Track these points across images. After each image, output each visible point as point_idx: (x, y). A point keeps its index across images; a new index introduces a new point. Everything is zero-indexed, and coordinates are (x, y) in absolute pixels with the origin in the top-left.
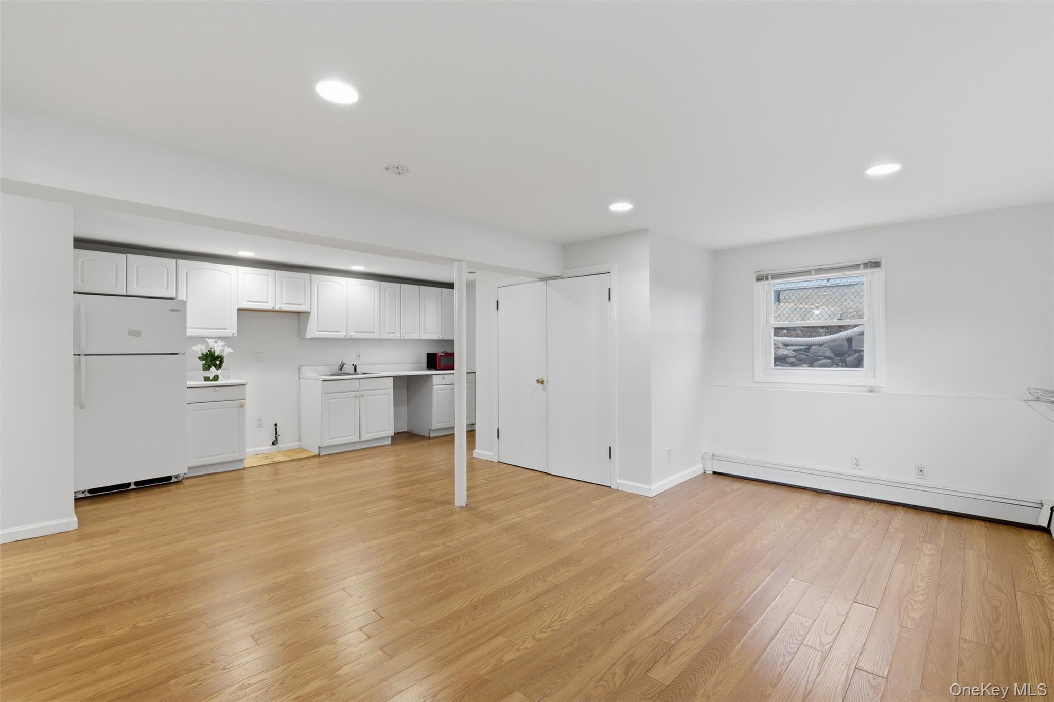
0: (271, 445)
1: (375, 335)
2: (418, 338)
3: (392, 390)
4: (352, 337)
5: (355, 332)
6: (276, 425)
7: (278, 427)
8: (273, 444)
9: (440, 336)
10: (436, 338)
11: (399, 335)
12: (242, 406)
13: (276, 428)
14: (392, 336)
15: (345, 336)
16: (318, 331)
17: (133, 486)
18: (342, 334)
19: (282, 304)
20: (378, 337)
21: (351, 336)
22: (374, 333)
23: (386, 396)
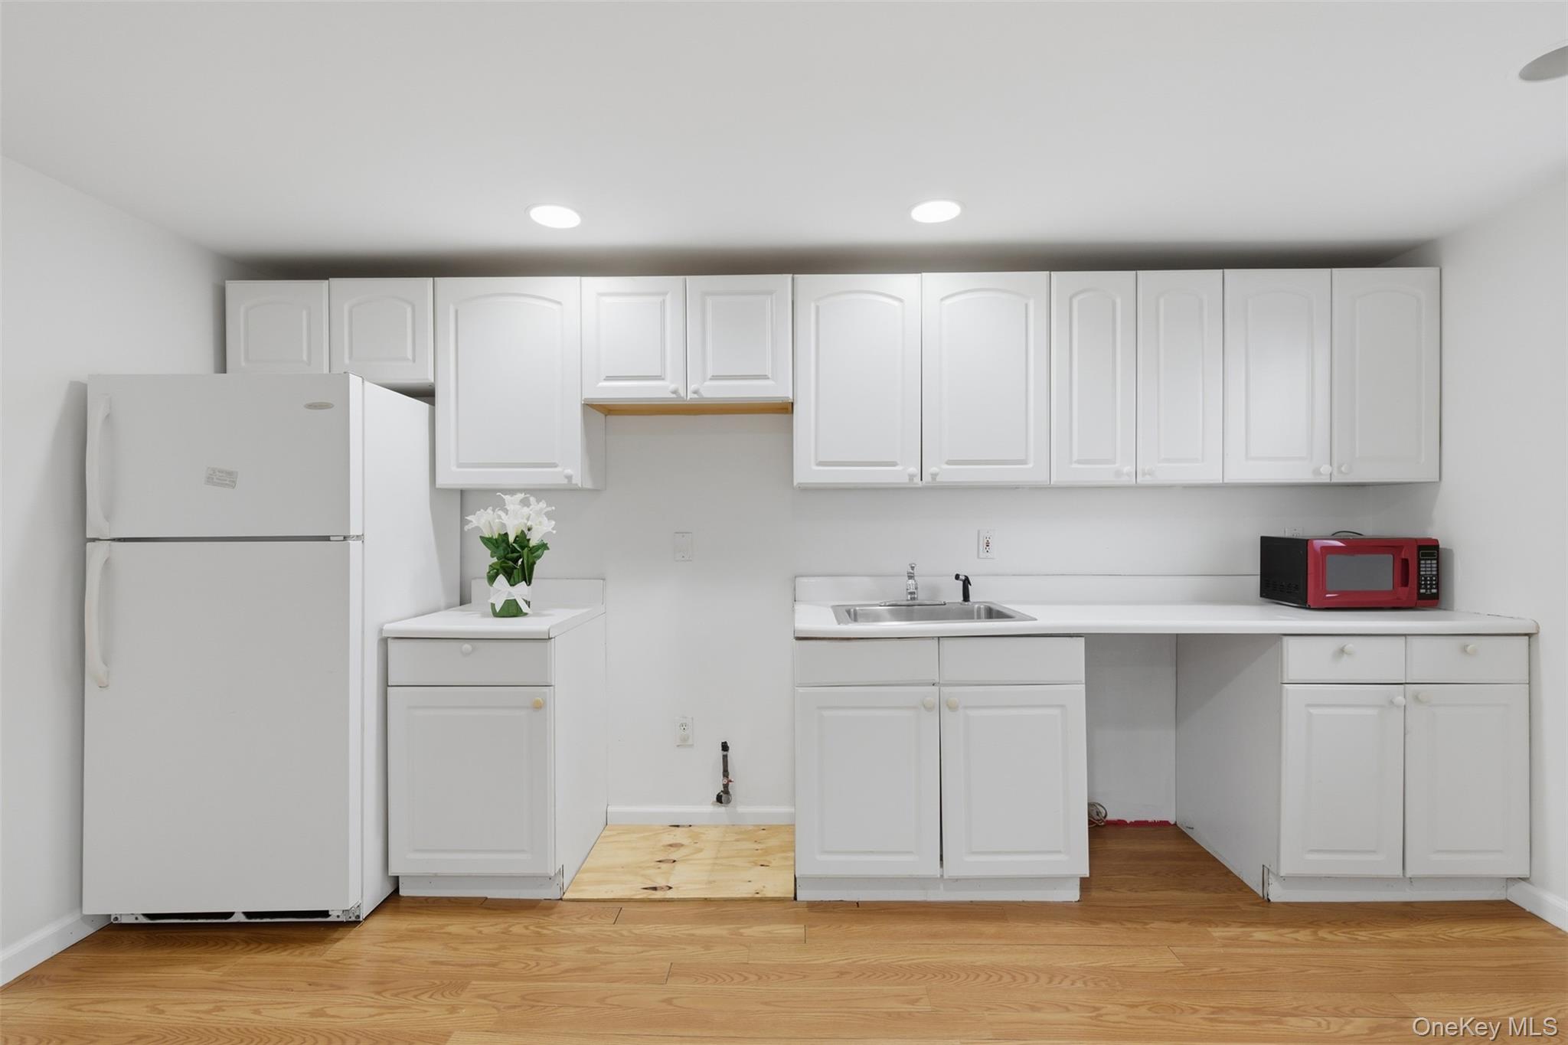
0: (713, 804)
1: (1030, 472)
2: (1215, 477)
3: (1082, 688)
4: (938, 479)
5: (949, 463)
6: (725, 747)
7: (730, 753)
8: (719, 799)
9: (1325, 469)
10: (1305, 476)
11: (1129, 468)
12: (538, 706)
13: (725, 758)
14: (1102, 474)
15: (911, 477)
16: (821, 464)
17: (239, 918)
18: (903, 472)
19: (705, 381)
20: (1041, 478)
21: (934, 476)
22: (1023, 462)
23: (1056, 712)
